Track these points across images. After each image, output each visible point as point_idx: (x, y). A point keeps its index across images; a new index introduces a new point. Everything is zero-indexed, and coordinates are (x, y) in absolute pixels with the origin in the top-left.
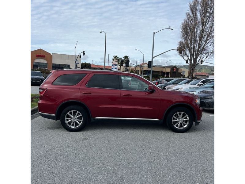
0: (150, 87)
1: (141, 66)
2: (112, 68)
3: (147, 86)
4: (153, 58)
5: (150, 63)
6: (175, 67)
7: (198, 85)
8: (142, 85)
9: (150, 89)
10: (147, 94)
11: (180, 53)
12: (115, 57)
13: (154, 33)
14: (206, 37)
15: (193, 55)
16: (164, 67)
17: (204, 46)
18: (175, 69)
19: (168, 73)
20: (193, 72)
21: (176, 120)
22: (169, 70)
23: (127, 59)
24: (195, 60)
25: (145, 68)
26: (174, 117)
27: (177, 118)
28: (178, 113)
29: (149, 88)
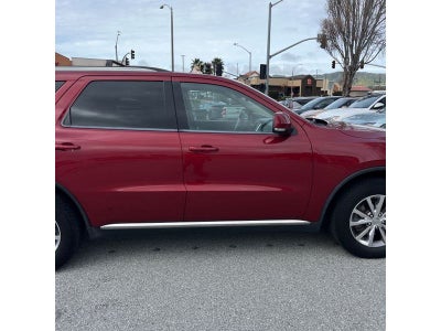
0: (278, 118)
1: (245, 77)
3: (267, 117)
4: (269, 57)
5: (264, 68)
6: (309, 77)
7: (373, 108)
8: (250, 112)
9: (280, 126)
10: (267, 141)
11: (324, 46)
12: (197, 61)
13: (271, 6)
14: (378, 8)
15: (351, 47)
16: (290, 79)
17: (375, 26)
18: (309, 82)
19: (296, 89)
20: (351, 82)
21: (361, 222)
22: (298, 83)
23: (218, 64)
24: (355, 58)
25: (255, 80)
26: (355, 211)
27: (364, 212)
28: (369, 199)
29: (277, 122)
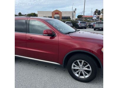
2: (93, 17)
21: (76, 68)
28: (78, 61)
